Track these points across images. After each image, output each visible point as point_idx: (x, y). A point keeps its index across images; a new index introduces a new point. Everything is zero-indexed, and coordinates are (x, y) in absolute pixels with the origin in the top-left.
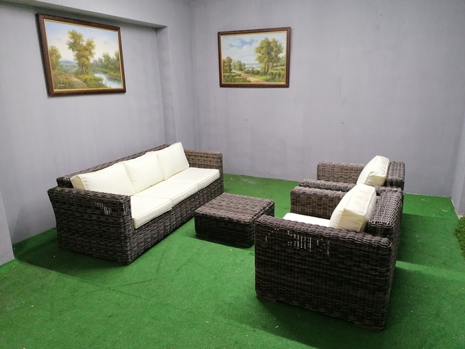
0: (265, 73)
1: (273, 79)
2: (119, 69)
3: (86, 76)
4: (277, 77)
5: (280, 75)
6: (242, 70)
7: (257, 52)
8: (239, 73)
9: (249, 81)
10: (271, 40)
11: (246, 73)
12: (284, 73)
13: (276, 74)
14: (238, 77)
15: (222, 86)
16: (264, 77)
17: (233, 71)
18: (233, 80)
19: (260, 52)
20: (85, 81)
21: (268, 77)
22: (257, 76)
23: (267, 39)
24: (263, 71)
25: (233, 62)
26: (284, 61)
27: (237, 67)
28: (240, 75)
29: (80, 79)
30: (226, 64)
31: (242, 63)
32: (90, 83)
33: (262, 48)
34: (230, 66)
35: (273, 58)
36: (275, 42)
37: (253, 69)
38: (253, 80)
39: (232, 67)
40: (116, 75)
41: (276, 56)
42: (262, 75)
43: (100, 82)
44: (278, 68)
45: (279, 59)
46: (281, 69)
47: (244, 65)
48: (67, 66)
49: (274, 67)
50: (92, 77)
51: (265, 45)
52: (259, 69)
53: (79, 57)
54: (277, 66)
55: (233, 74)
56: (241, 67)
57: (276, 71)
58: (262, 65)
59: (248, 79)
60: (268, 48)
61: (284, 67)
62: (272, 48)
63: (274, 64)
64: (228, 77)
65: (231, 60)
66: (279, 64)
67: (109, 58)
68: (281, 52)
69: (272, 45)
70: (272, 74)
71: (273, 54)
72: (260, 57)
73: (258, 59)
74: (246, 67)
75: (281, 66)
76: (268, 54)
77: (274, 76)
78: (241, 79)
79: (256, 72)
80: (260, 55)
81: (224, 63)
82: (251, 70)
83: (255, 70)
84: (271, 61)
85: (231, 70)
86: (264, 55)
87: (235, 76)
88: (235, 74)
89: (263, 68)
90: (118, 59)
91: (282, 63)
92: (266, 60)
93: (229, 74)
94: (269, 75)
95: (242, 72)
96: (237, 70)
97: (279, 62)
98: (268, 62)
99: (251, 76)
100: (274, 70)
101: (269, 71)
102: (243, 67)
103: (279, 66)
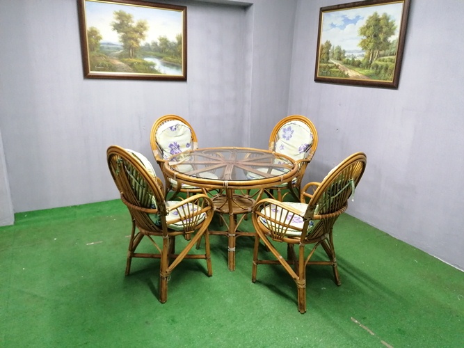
0: (368, 65)
1: (377, 74)
2: (180, 54)
3: (133, 60)
4: (383, 72)
5: (387, 69)
6: (340, 60)
7: (361, 34)
8: (336, 63)
9: (347, 76)
10: (381, 17)
11: (347, 63)
12: (392, 66)
13: (382, 67)
14: (334, 69)
15: (317, 80)
16: (366, 71)
17: (331, 60)
18: (329, 73)
19: (365, 34)
20: (131, 65)
21: (371, 71)
22: (357, 69)
23: (376, 14)
24: (365, 61)
25: (332, 48)
26: (394, 49)
27: (336, 56)
28: (337, 67)
29: (125, 62)
30: (324, 51)
31: (342, 49)
32: (137, 67)
33: (368, 27)
34: (328, 53)
35: (381, 43)
36: (386, 18)
37: (353, 59)
38: (352, 74)
39: (331, 55)
40: (175, 60)
41: (385, 39)
42: (363, 68)
43: (152, 67)
44: (386, 58)
45: (389, 44)
46: (389, 60)
47: (344, 52)
48: (109, 48)
49: (380, 56)
50: (140, 61)
51: (373, 23)
52: (361, 59)
53: (125, 39)
54: (384, 55)
55: (330, 65)
56: (340, 55)
57: (382, 63)
58: (365, 53)
59: (346, 73)
60: (377, 28)
61: (394, 57)
62: (382, 28)
63: (381, 53)
64: (325, 68)
65: (330, 45)
66: (387, 52)
67: (168, 41)
68: (393, 34)
69: (382, 22)
70: (377, 66)
71: (381, 36)
72: (364, 41)
73: (361, 44)
74: (346, 55)
75: (390, 55)
76: (375, 36)
77: (378, 71)
78: (337, 72)
79: (357, 63)
80: (365, 38)
81: (322, 49)
82: (351, 59)
83: (355, 59)
84: (378, 48)
85: (328, 59)
86: (370, 38)
87: (331, 68)
88: (332, 65)
89: (365, 57)
90: (180, 43)
91: (392, 51)
92: (371, 45)
93: (325, 65)
94: (373, 68)
95: (341, 62)
96: (335, 59)
97: (388, 49)
98: (374, 49)
99: (350, 69)
100: (380, 61)
101: (373, 63)
102: (342, 55)
103: (387, 56)
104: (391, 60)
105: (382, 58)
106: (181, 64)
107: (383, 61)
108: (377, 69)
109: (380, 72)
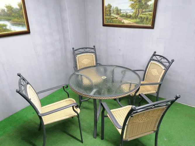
0: (136, 17)
1: (142, 22)
2: (22, 16)
4: (145, 20)
5: (147, 19)
6: (118, 14)
8: (116, 16)
9: (123, 23)
11: (123, 16)
12: (151, 17)
13: (144, 18)
14: (115, 19)
15: (104, 25)
16: (135, 20)
17: (112, 15)
18: (112, 22)
21: (138, 20)
22: (129, 19)
24: (134, 15)
25: (112, 8)
26: (152, 8)
27: (115, 12)
28: (117, 18)
30: (107, 9)
31: (119, 9)
34: (110, 11)
35: (143, 5)
37: (126, 14)
38: (126, 22)
39: (112, 12)
40: (20, 20)
41: (146, 3)
42: (133, 18)
43: (4, 28)
45: (148, 6)
46: (148, 14)
47: (121, 10)
49: (143, 12)
52: (131, 14)
54: (145, 12)
55: (112, 17)
56: (118, 12)
57: (144, 16)
58: (134, 11)
59: (123, 21)
61: (152, 13)
63: (144, 10)
64: (109, 19)
65: (111, 6)
66: (147, 10)
67: (12, 8)
68: (150, 0)
70: (141, 17)
71: (143, 2)
72: (132, 4)
73: (131, 6)
74: (121, 12)
75: (149, 12)
76: (139, 1)
77: (142, 20)
78: (117, 21)
79: (129, 16)
80: (133, 2)
81: (106, 8)
82: (125, 14)
83: (128, 14)
84: (141, 8)
85: (110, 14)
86: (136, 3)
87: (113, 19)
88: (114, 17)
89: (134, 13)
90: (21, 9)
91: (150, 9)
92: (137, 6)
93: (109, 17)
94: (139, 19)
95: (119, 16)
96: (115, 14)
97: (148, 8)
98: (139, 9)
99: (125, 19)
100: (143, 15)
101: (139, 16)
102: (119, 12)
103: (147, 12)
104: (150, 14)
105: (144, 13)
106: (25, 22)
107: (145, 15)
108: (141, 19)
109: (143, 21)
